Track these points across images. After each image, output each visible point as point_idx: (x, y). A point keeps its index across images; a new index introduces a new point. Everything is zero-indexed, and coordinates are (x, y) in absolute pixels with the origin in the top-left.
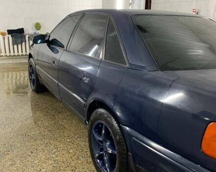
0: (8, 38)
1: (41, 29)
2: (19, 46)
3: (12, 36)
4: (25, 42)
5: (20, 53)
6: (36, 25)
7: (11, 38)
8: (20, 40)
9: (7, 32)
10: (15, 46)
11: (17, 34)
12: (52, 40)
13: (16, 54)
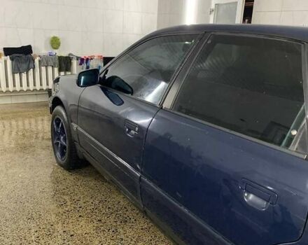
0: (5, 61)
1: (61, 48)
2: (24, 75)
3: (12, 59)
4: (34, 68)
5: (25, 88)
6: (52, 41)
7: (9, 62)
8: (25, 66)
9: (2, 52)
10: (17, 76)
11: (21, 56)
12: (113, 78)
13: (18, 88)
